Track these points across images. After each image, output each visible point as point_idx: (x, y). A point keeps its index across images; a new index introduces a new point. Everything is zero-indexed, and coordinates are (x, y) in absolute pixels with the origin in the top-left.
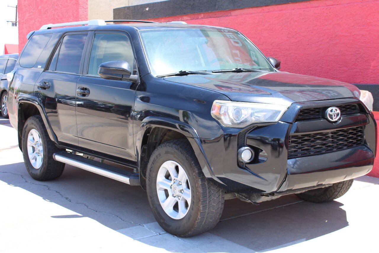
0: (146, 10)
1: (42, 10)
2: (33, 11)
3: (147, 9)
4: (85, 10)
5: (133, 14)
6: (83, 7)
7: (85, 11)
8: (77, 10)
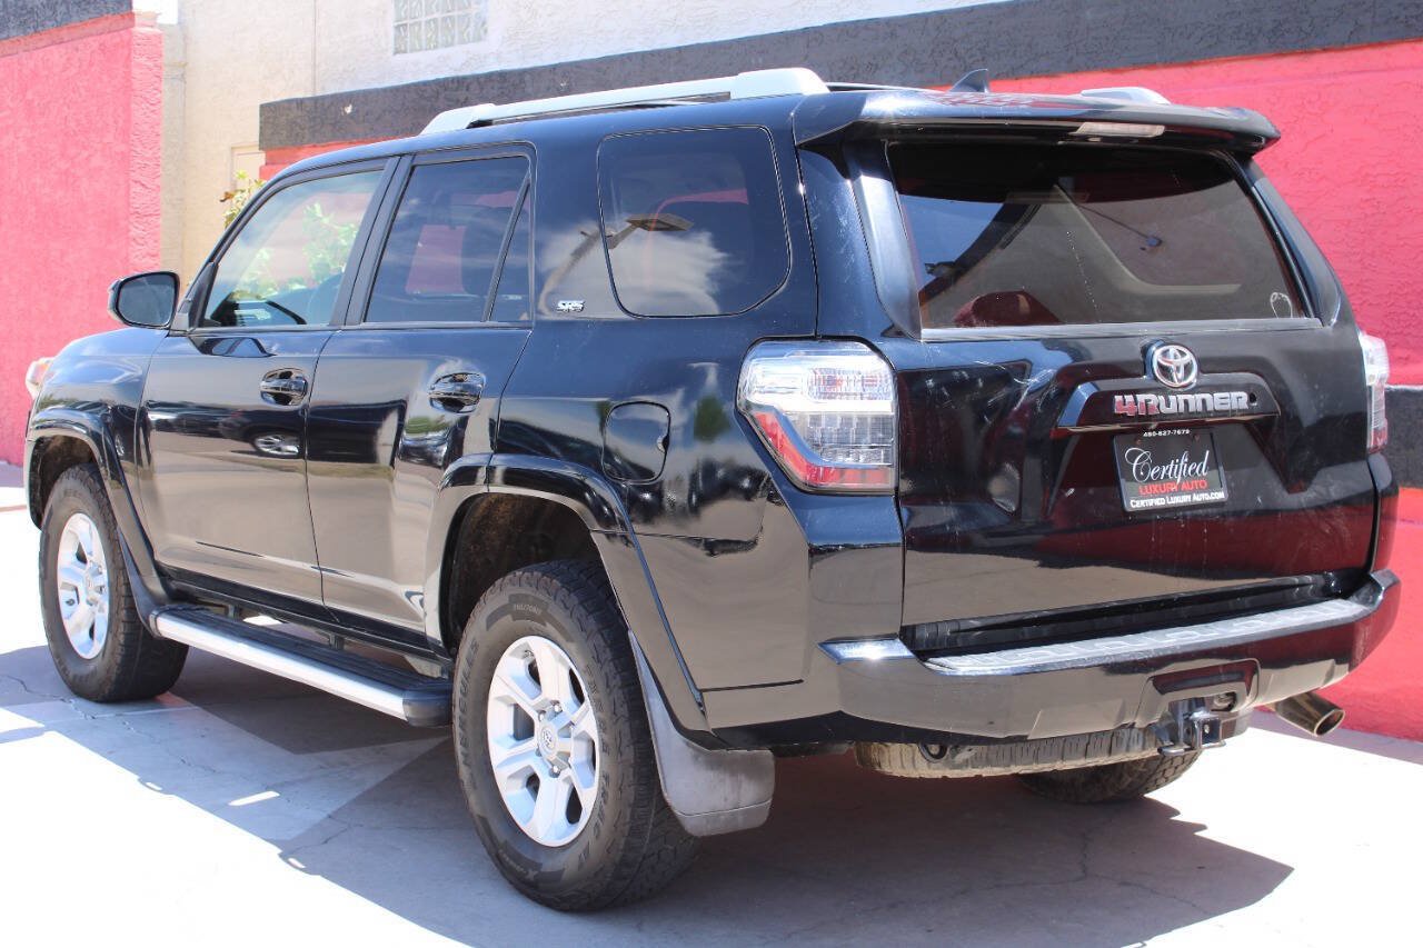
0: (345, 113)
1: (36, 103)
2: (11, 105)
3: (349, 110)
4: (152, 108)
5: (312, 124)
6: (146, 99)
7: (153, 111)
8: (127, 109)
